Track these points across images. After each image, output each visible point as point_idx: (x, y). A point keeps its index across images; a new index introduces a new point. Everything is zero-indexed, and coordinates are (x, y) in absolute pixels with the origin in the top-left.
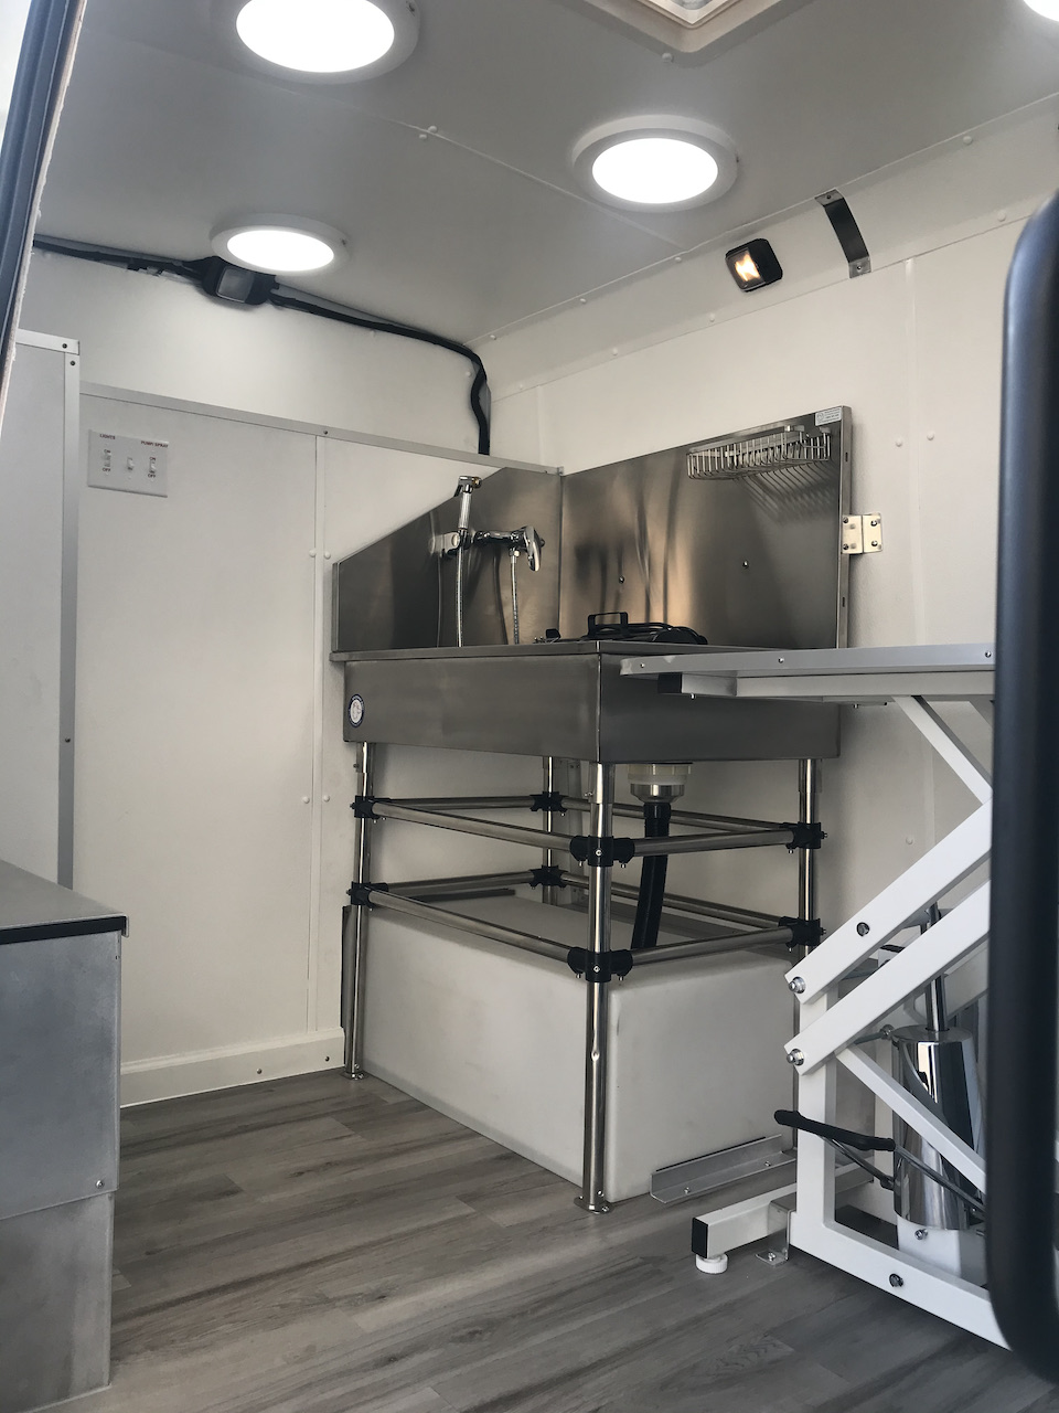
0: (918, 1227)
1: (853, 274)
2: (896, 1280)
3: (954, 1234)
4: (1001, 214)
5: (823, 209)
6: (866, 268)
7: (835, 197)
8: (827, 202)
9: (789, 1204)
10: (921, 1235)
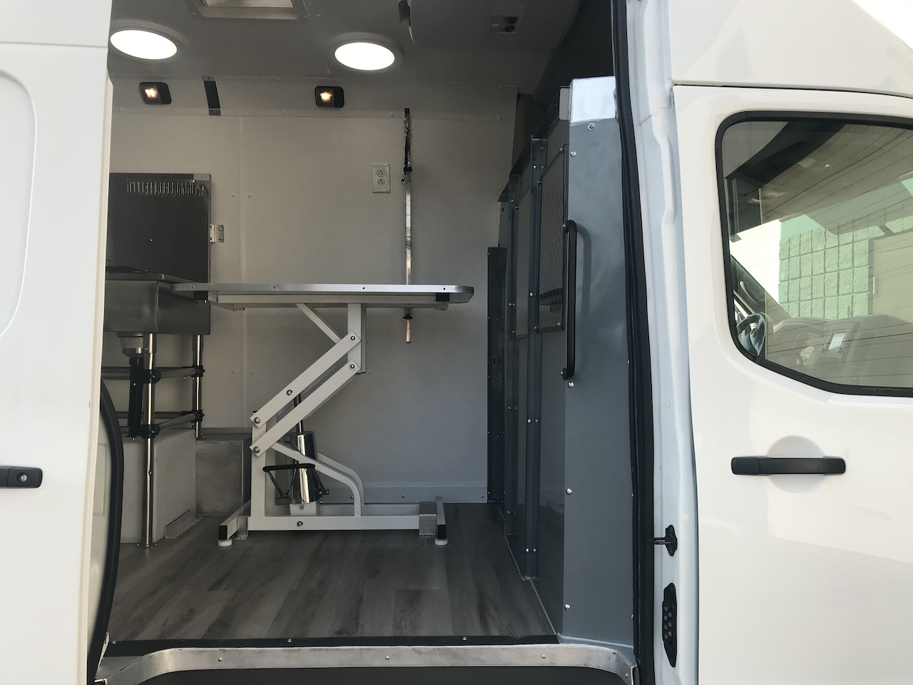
0: (300, 505)
1: (211, 113)
2: (299, 524)
3: (315, 502)
4: (285, 112)
5: (203, 82)
6: (218, 114)
7: (211, 80)
8: (207, 80)
9: (247, 512)
10: (302, 508)
